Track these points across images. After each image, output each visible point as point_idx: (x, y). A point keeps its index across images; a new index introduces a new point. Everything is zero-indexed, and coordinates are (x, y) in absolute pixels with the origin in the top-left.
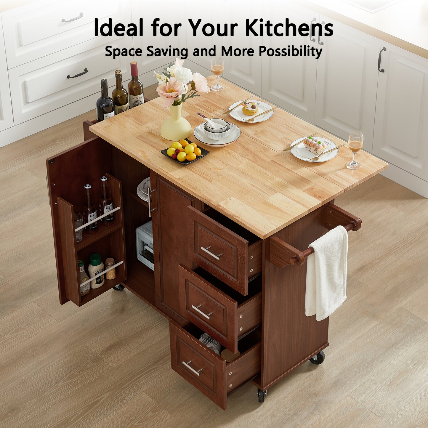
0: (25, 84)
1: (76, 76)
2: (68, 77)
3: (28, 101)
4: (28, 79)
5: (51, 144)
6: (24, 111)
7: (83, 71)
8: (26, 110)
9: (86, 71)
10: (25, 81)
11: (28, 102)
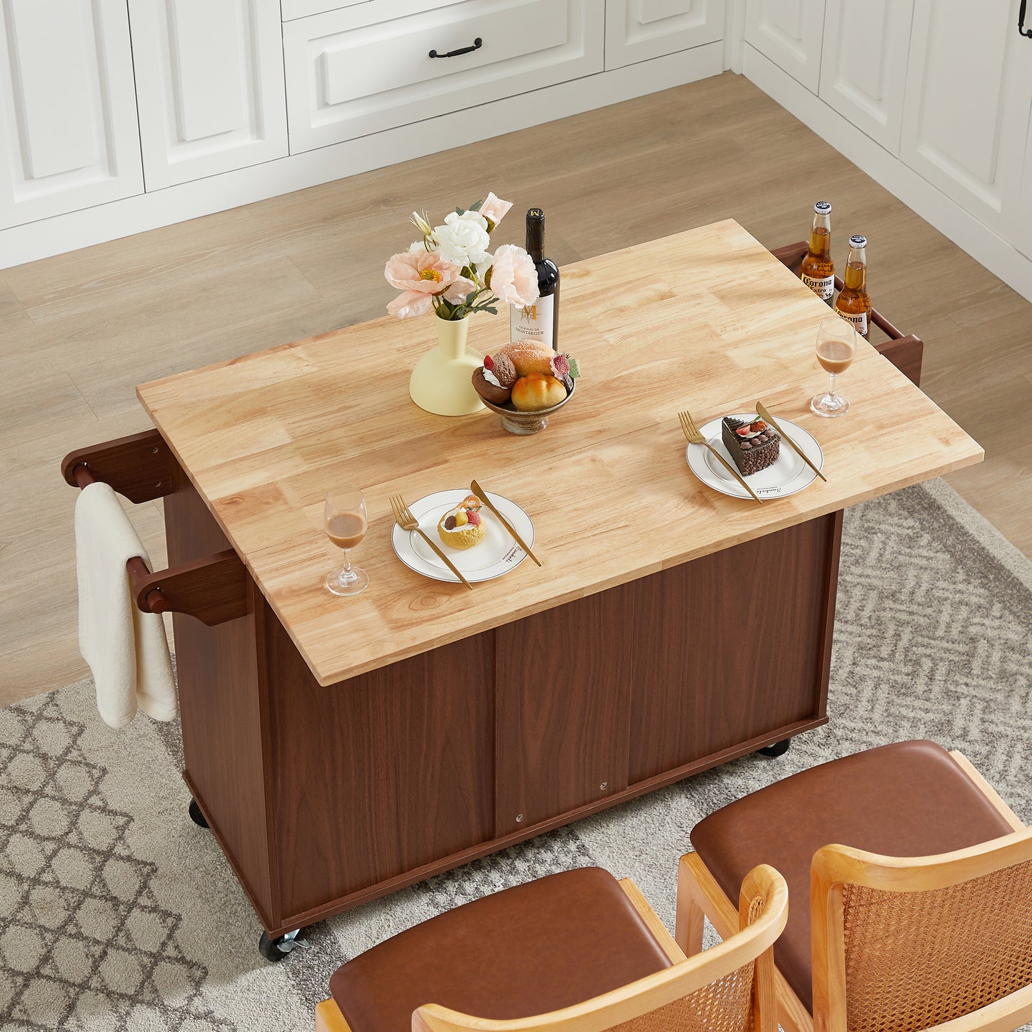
0: (322, 61)
1: (449, 55)
2: (433, 54)
3: (328, 102)
4: (331, 48)
5: (367, 209)
6: (315, 125)
7: (472, 44)
8: (323, 121)
9: (478, 43)
10: (323, 53)
11: (328, 104)
